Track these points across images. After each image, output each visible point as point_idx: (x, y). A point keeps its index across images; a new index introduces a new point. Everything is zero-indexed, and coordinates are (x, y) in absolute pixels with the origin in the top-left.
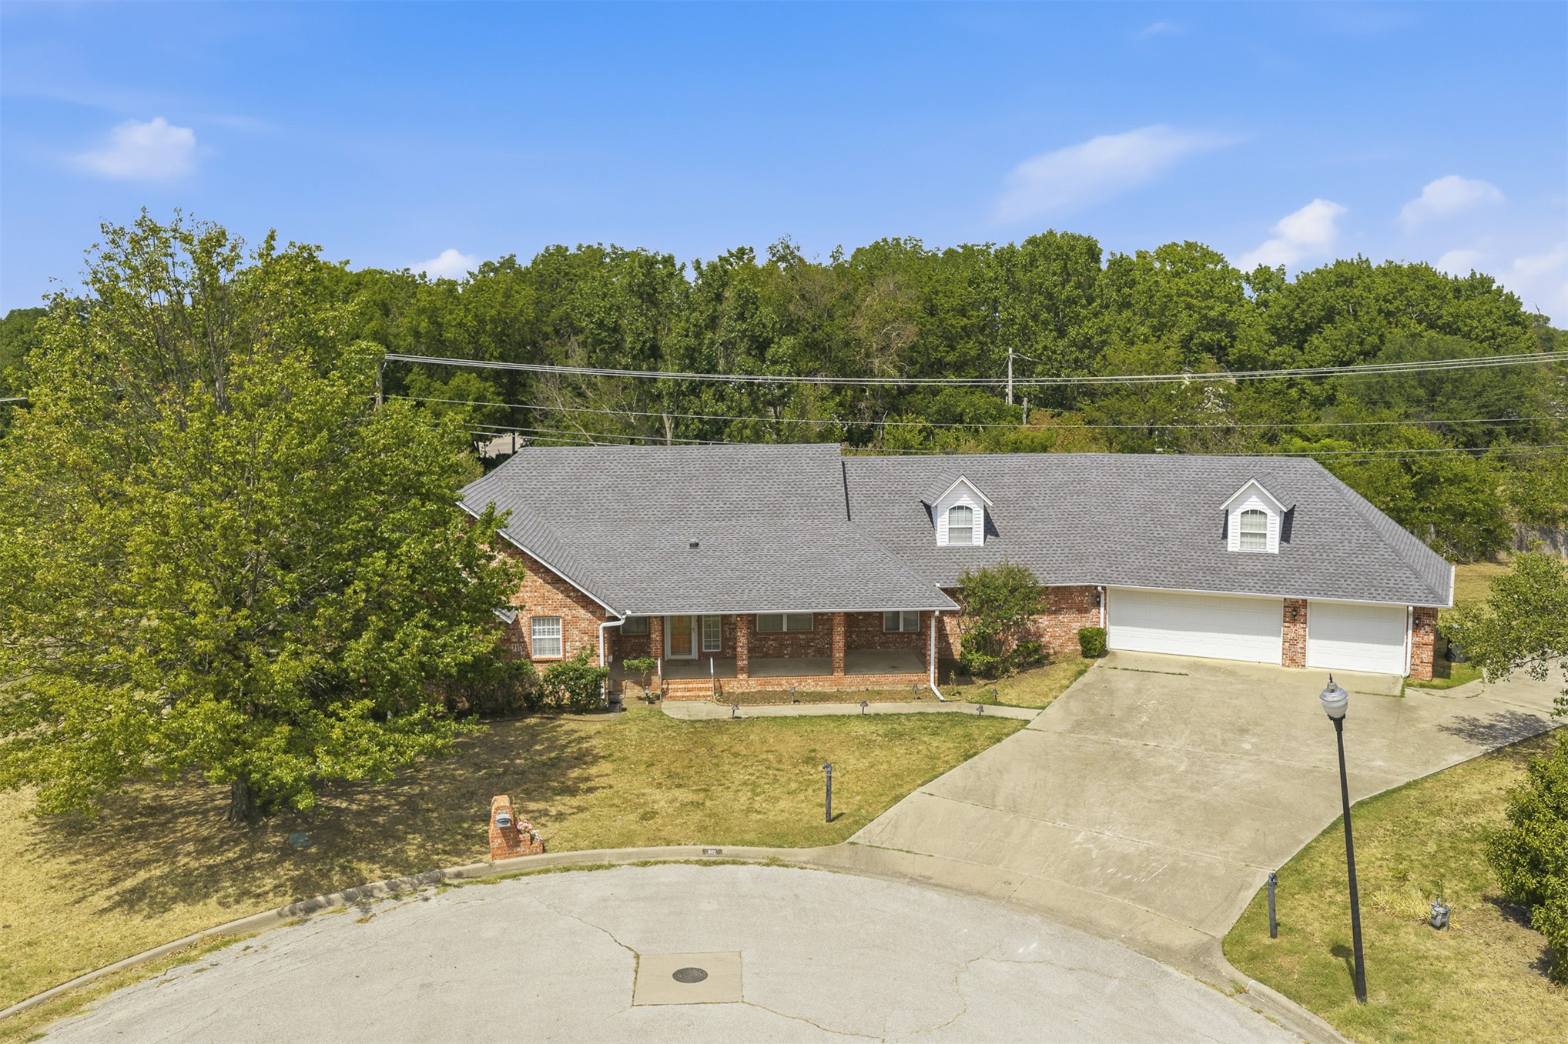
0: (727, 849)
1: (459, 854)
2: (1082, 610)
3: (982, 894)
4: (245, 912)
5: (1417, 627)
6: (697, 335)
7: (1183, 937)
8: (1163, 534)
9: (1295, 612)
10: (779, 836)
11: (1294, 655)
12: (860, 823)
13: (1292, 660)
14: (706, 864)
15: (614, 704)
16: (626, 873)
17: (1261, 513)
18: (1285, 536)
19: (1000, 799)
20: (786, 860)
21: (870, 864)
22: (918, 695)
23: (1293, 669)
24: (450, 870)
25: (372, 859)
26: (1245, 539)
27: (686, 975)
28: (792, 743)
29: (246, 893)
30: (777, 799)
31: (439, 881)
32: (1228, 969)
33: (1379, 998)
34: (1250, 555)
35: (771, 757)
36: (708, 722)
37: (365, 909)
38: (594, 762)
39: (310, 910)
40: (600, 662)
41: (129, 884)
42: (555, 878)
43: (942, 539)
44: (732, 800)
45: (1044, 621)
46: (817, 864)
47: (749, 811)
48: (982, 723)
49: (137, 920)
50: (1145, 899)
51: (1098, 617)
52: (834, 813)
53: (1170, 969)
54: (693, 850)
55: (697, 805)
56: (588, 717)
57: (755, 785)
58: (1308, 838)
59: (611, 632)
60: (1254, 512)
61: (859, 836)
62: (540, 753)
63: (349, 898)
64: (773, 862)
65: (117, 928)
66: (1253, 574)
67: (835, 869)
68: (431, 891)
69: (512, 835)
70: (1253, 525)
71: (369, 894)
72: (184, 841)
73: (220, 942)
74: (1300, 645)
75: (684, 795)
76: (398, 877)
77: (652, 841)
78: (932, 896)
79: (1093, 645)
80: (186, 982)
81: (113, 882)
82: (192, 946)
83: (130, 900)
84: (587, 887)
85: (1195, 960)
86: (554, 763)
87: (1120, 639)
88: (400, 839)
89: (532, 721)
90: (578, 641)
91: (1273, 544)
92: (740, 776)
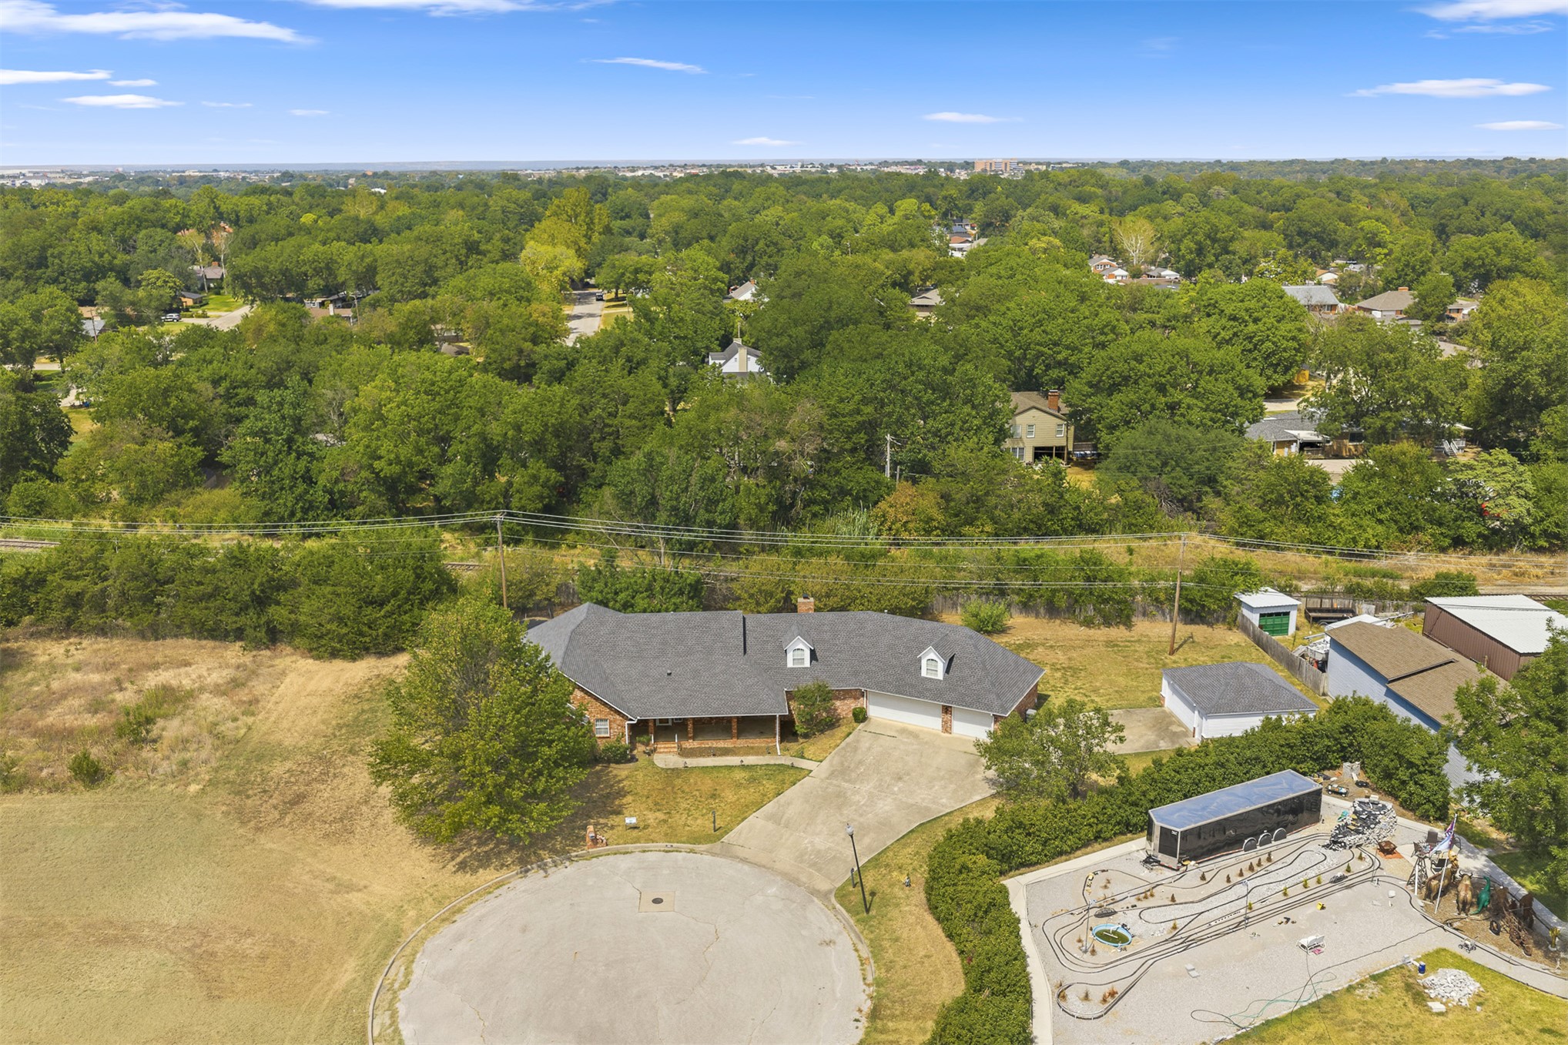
0: (675, 845)
1: (575, 846)
2: (856, 698)
3: (764, 866)
4: (504, 874)
5: (995, 722)
6: (677, 499)
7: (824, 886)
9: (947, 710)
10: (695, 839)
11: (947, 728)
12: (727, 833)
13: (946, 730)
14: (667, 852)
15: (633, 759)
16: (638, 855)
17: (937, 660)
18: (947, 671)
19: (783, 821)
20: (697, 850)
21: (727, 853)
22: (770, 751)
23: (947, 735)
24: (573, 854)
25: (544, 849)
26: (928, 672)
27: (657, 901)
28: (707, 784)
29: (503, 865)
30: (696, 819)
31: (569, 859)
32: (833, 900)
33: (873, 912)
34: (930, 680)
35: (697, 793)
36: (673, 770)
37: (546, 872)
38: (625, 796)
39: (527, 871)
40: (626, 741)
41: (458, 860)
42: (611, 858)
43: (790, 664)
44: (679, 819)
45: (838, 703)
46: (708, 852)
47: (686, 825)
48: (792, 771)
49: (468, 875)
50: (819, 870)
51: (862, 702)
52: (717, 826)
53: (815, 899)
54: (662, 845)
55: (665, 821)
56: (622, 766)
57: (689, 810)
58: (889, 843)
59: (631, 727)
60: (933, 659)
61: (725, 839)
62: (602, 790)
63: (539, 866)
64: (692, 851)
65: (463, 879)
66: (930, 690)
67: (714, 854)
68: (567, 863)
69: (595, 841)
70: (933, 665)
71: (545, 865)
72: (472, 839)
73: (500, 885)
74: (949, 724)
75: (660, 815)
76: (556, 858)
77: (647, 841)
78: (746, 868)
79: (860, 716)
80: (492, 902)
81: (453, 859)
82: (490, 887)
83: (462, 866)
84: (624, 863)
85: (824, 896)
86: (608, 796)
87: (874, 711)
88: (553, 839)
89: (598, 768)
90: (616, 730)
91: (940, 676)
92: (684, 805)
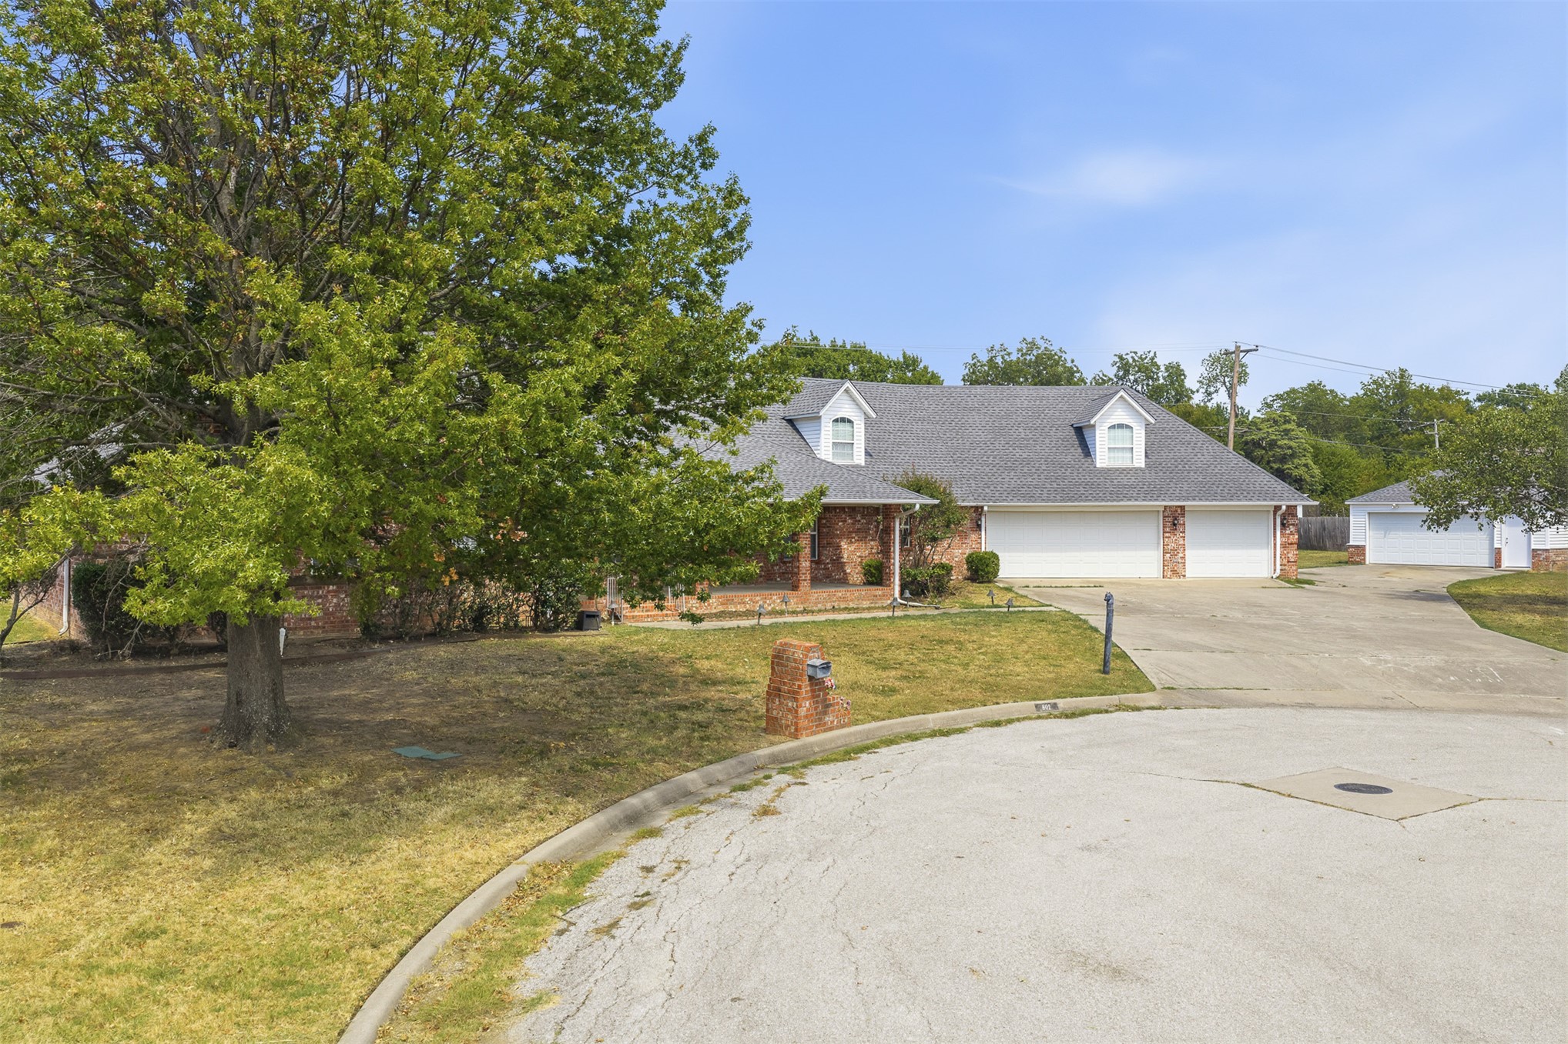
2: (963, 535)
5: (1284, 527)
8: (1025, 455)
9: (1175, 521)
11: (1173, 564)
13: (1174, 571)
17: (1128, 427)
23: (1174, 580)
26: (1112, 455)
34: (1119, 470)
43: (826, 455)
51: (979, 543)
60: (1121, 426)
61: (1160, 683)
70: (1121, 438)
74: (1181, 555)
79: (982, 569)
91: (1139, 458)
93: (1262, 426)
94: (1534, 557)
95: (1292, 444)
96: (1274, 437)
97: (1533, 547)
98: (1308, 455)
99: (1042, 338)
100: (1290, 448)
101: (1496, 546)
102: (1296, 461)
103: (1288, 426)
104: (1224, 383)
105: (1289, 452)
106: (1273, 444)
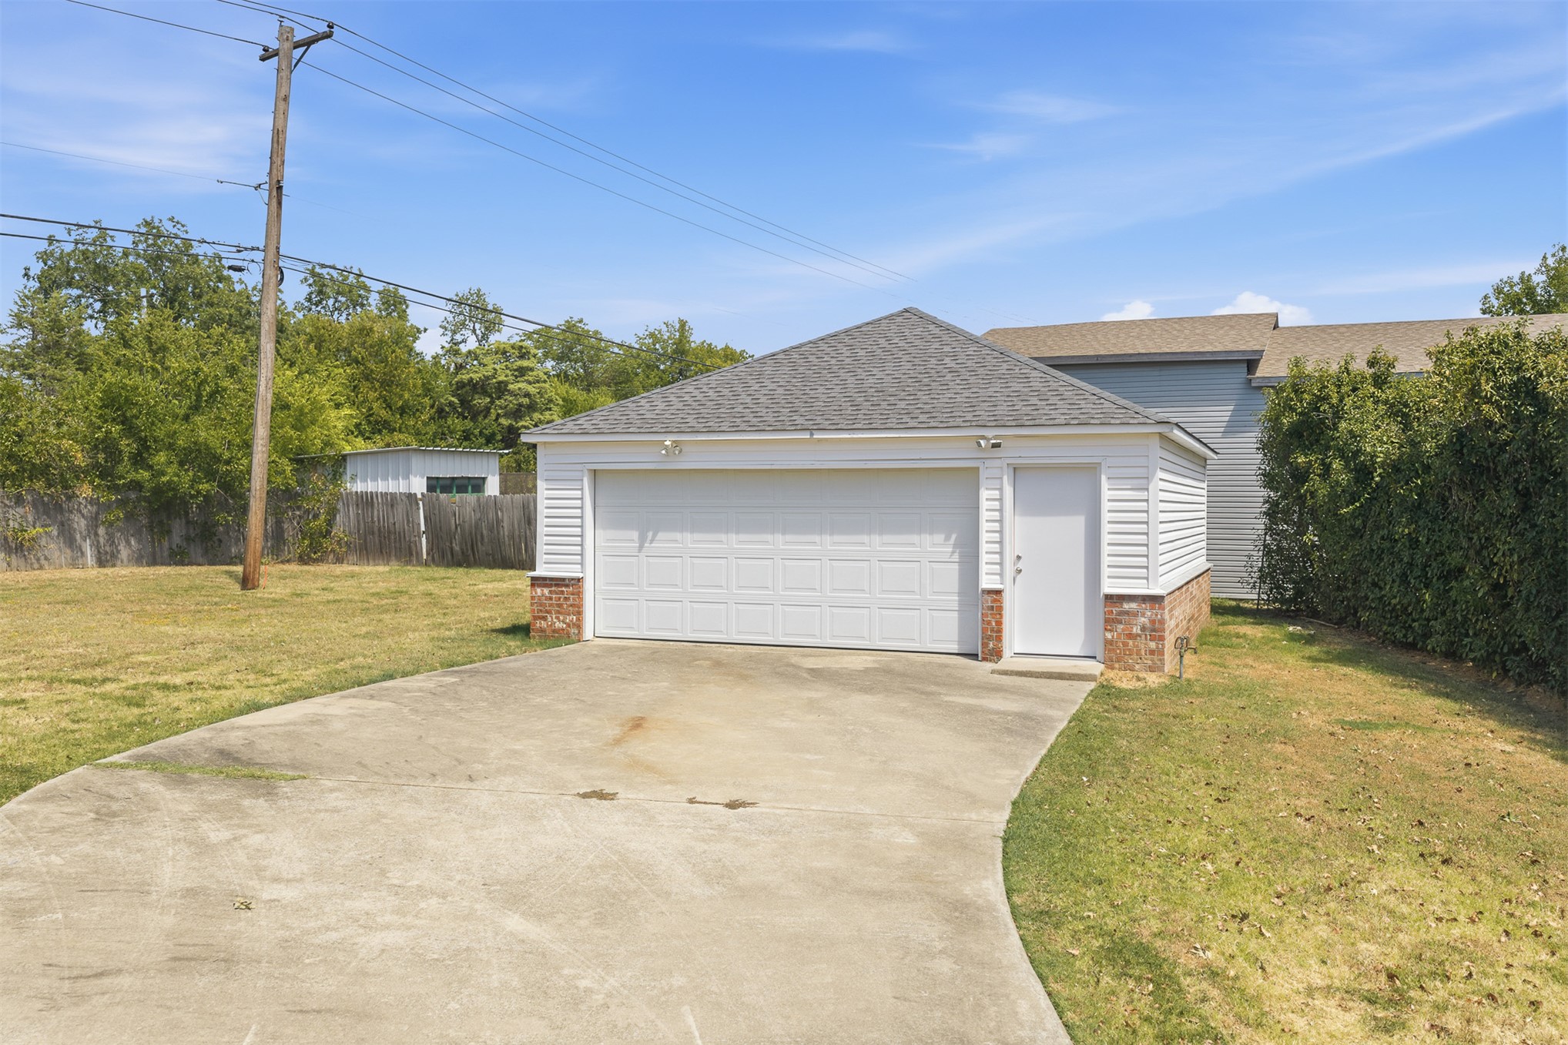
93: (486, 360)
94: (1110, 622)
95: (532, 389)
96: (502, 378)
97: (1109, 587)
98: (555, 408)
99: (172, 219)
100: (527, 395)
101: (987, 582)
102: (536, 416)
103: (525, 363)
104: (474, 331)
105: (526, 401)
106: (502, 389)
